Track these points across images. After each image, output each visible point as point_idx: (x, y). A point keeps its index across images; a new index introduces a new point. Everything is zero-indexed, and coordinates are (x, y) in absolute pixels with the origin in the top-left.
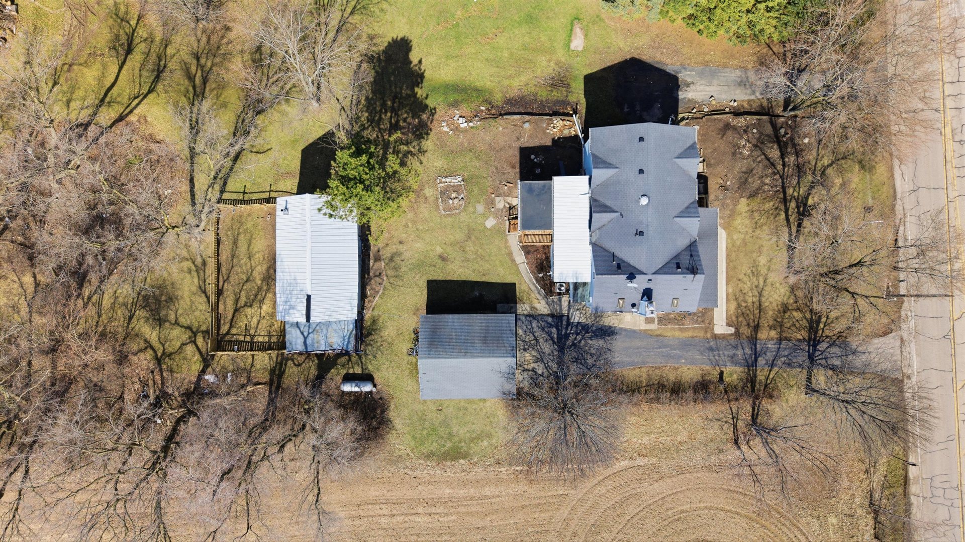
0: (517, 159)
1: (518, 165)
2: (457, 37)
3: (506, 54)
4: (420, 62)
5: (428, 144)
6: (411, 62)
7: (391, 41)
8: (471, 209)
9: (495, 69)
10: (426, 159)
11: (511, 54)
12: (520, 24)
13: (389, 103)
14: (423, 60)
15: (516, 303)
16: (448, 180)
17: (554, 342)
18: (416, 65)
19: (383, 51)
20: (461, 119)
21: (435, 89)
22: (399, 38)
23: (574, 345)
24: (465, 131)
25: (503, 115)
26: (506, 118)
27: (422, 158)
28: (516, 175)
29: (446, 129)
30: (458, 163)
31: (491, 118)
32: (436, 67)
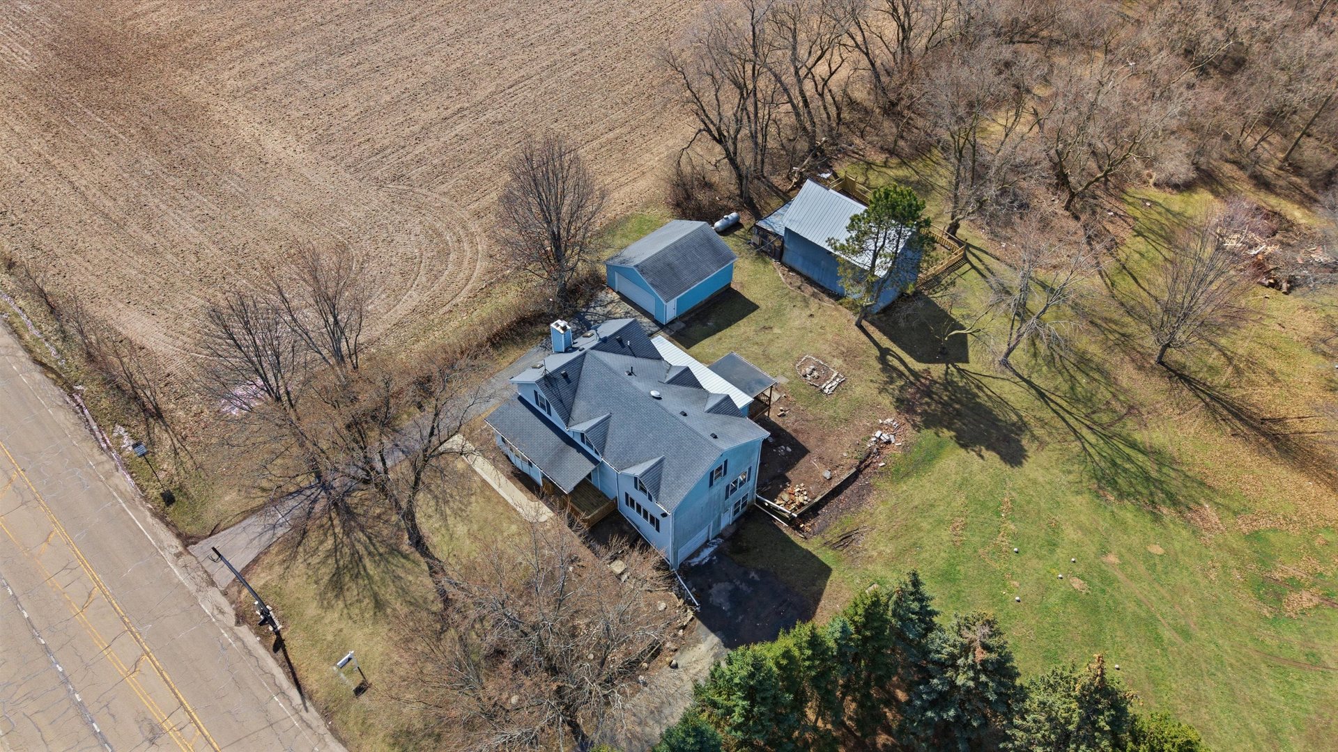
0: (801, 439)
1: (794, 435)
2: (983, 505)
3: (925, 525)
4: (982, 457)
5: (886, 401)
6: (987, 449)
7: (1027, 454)
8: (789, 374)
9: (916, 503)
10: (872, 386)
11: (920, 530)
12: (951, 565)
13: (957, 406)
14: (981, 461)
15: (671, 337)
16: (835, 383)
18: (980, 450)
19: (1019, 441)
20: (887, 438)
21: (940, 446)
22: (1024, 461)
24: (872, 430)
25: (859, 471)
26: (854, 470)
27: (876, 385)
28: (784, 427)
29: (889, 420)
30: (842, 405)
31: (865, 460)
32: (964, 464)
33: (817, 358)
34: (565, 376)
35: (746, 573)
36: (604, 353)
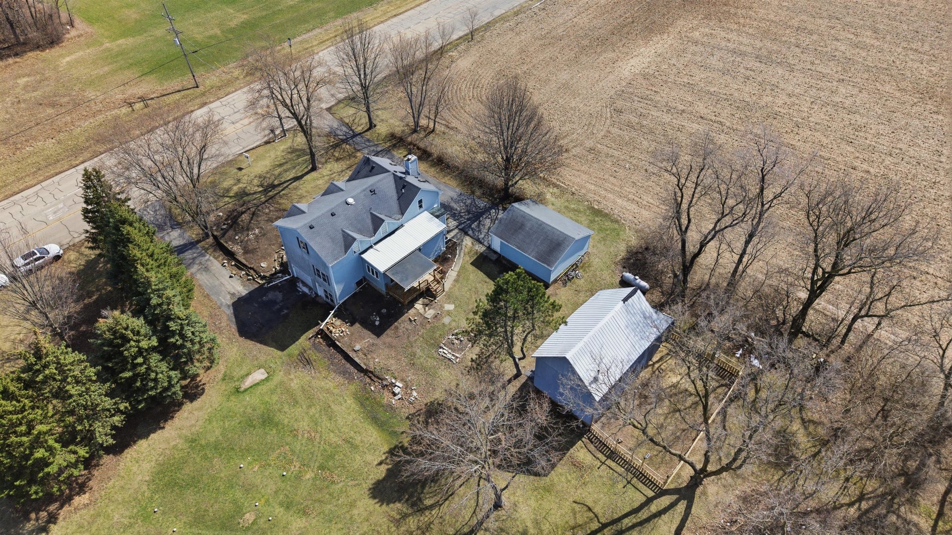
0: (389, 332)
1: (393, 327)
2: (331, 457)
3: (313, 411)
4: (380, 463)
5: (438, 395)
6: (388, 470)
7: (385, 504)
8: (454, 324)
9: (332, 407)
10: (452, 384)
11: (309, 407)
12: (277, 425)
14: (376, 463)
15: (481, 254)
16: (450, 356)
17: (480, 221)
18: (387, 464)
19: (400, 501)
20: (397, 392)
21: (392, 433)
22: (377, 500)
23: (469, 213)
24: (402, 380)
25: (365, 372)
26: (365, 367)
27: (454, 388)
28: (400, 321)
29: (415, 394)
30: (431, 363)
31: (374, 376)
32: (372, 448)
34: (373, 168)
35: (287, 308)
36: (393, 181)
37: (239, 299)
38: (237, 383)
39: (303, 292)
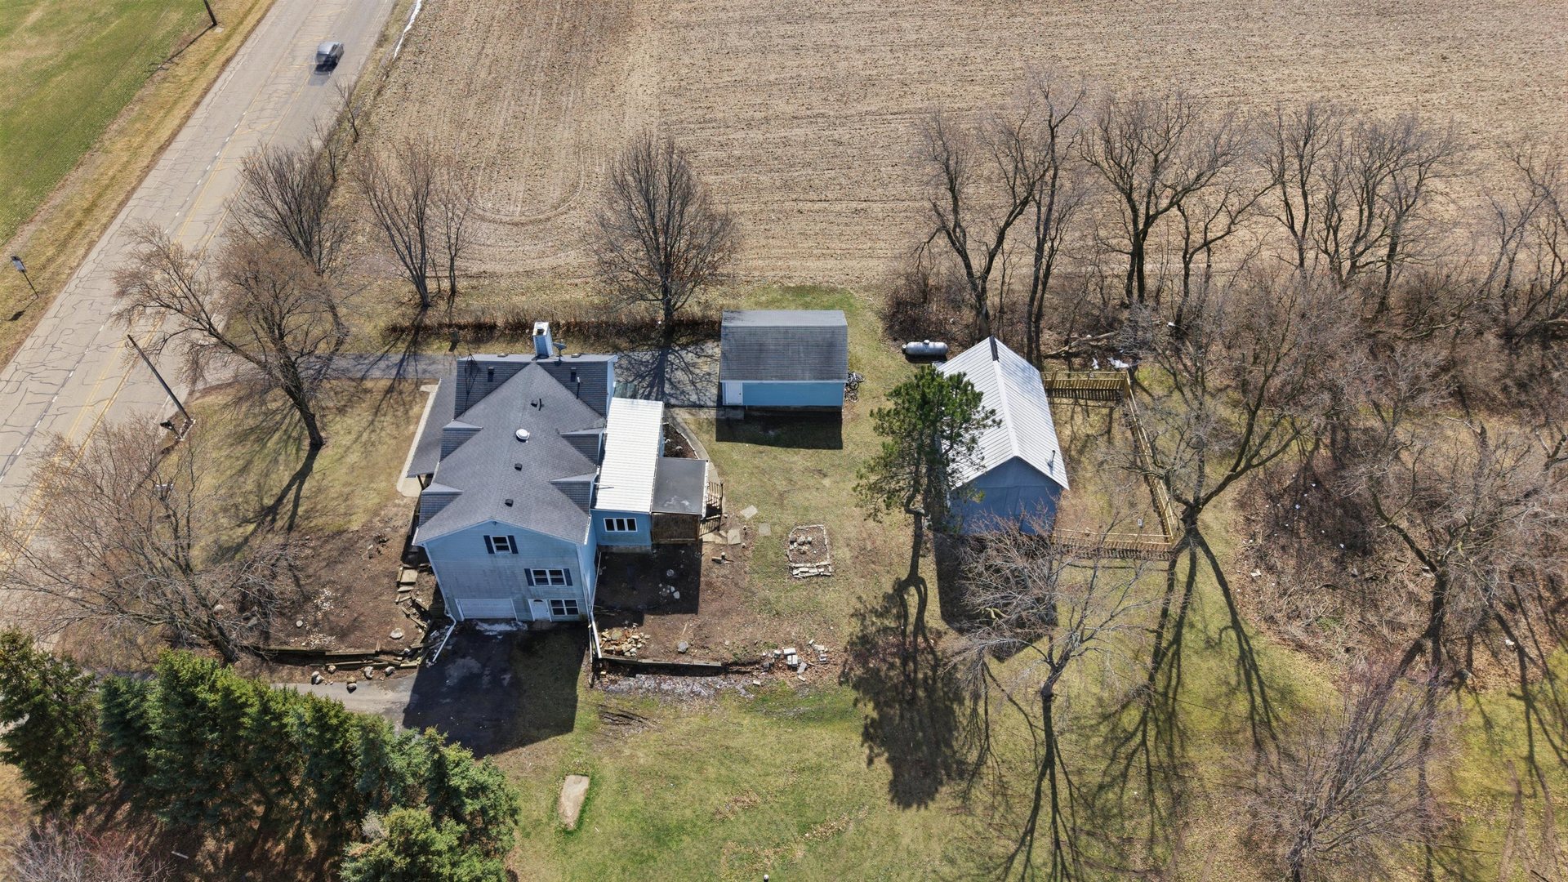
0: (705, 595)
1: (703, 586)
2: (801, 805)
3: (711, 772)
4: (870, 762)
5: (849, 629)
6: (888, 761)
7: (930, 803)
8: (778, 529)
9: (733, 745)
10: (852, 604)
11: (700, 770)
12: (681, 828)
13: (921, 693)
14: (864, 765)
15: (718, 420)
16: (814, 571)
17: (669, 380)
18: (878, 755)
19: (941, 783)
20: (795, 662)
21: (843, 715)
22: (915, 806)
23: (643, 378)
24: (787, 643)
25: (724, 670)
26: (719, 664)
27: (858, 606)
28: (703, 571)
29: (821, 648)
30: (798, 596)
31: (743, 665)
32: (840, 752)
33: (829, 534)
34: (491, 373)
35: (505, 671)
36: (547, 375)
37: (405, 711)
38: (554, 824)
39: (500, 633)
